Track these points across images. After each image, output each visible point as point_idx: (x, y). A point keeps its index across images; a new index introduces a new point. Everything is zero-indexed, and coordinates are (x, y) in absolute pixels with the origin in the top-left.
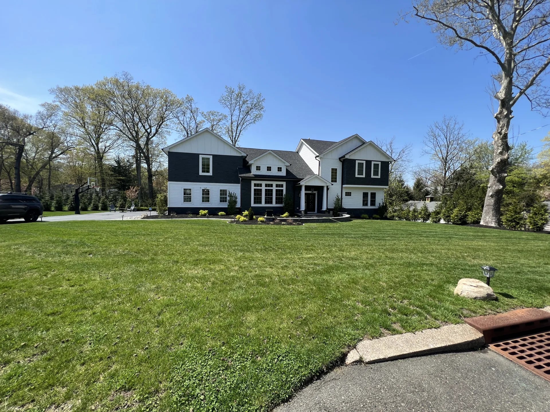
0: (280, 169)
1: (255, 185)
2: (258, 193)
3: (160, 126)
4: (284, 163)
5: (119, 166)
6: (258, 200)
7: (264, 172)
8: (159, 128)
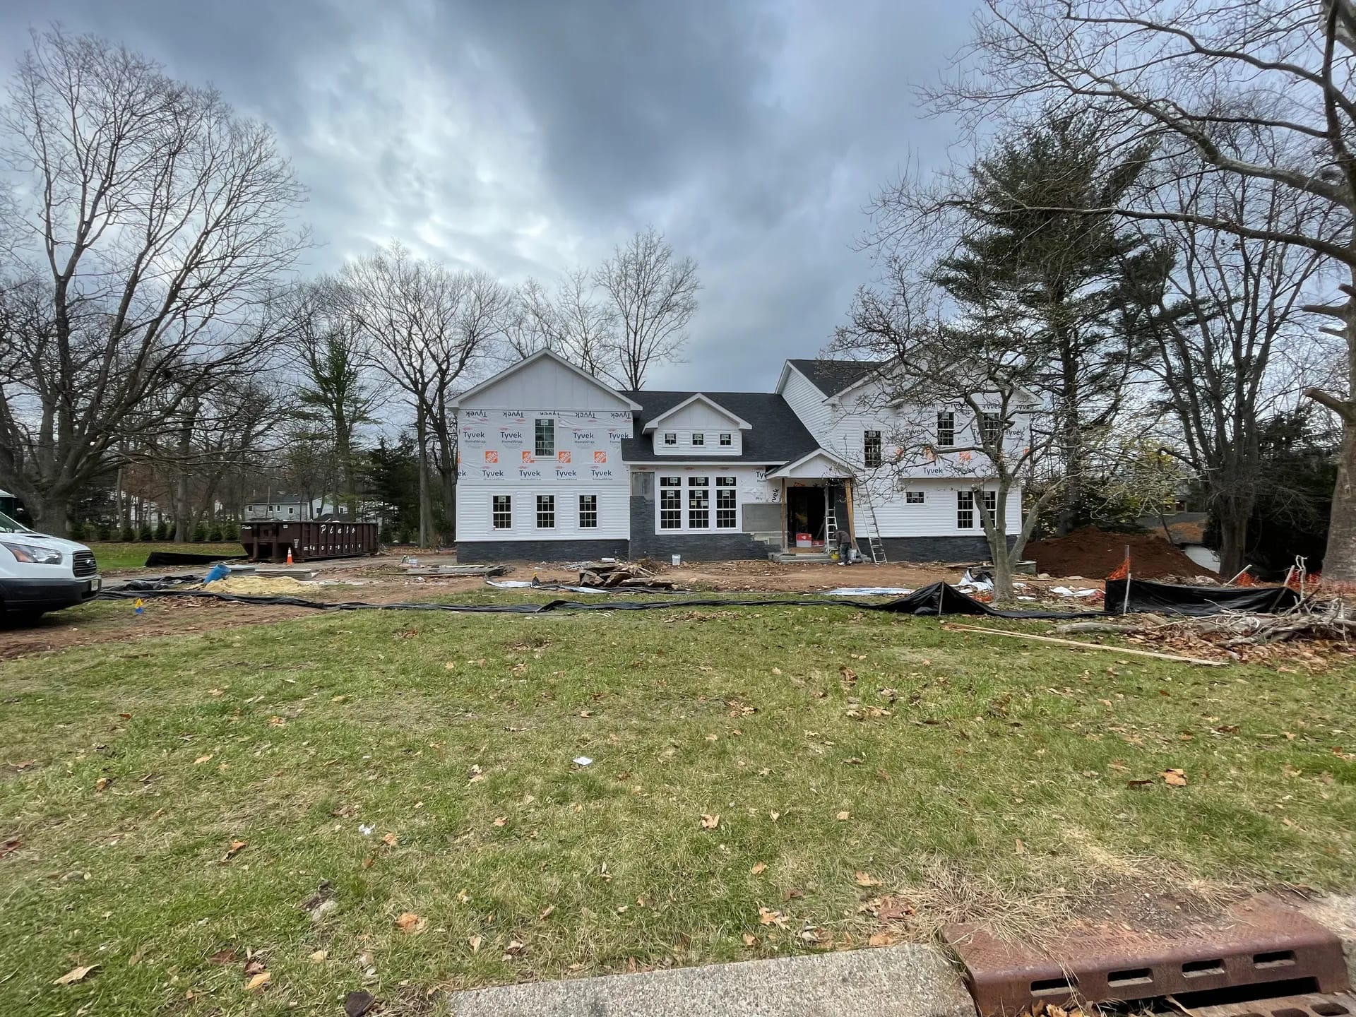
0: (726, 442)
1: (664, 482)
2: (671, 502)
3: (468, 353)
4: (737, 423)
5: (383, 450)
6: (671, 519)
7: (684, 447)
8: (467, 357)
